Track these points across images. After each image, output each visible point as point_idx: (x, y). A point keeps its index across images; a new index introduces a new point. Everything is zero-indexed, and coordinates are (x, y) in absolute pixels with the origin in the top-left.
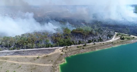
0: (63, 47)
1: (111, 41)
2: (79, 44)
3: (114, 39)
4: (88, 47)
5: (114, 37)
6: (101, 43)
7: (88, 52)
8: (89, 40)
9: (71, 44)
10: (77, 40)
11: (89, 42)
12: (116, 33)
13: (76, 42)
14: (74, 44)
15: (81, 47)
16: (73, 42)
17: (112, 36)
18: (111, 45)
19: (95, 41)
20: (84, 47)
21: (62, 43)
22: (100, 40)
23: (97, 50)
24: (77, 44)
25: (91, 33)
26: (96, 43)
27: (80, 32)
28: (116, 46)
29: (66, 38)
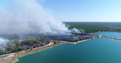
0: (15, 53)
1: (48, 45)
2: (27, 49)
4: (33, 50)
5: (51, 43)
6: (42, 47)
7: (33, 53)
8: (34, 46)
9: (21, 50)
10: (25, 47)
11: (34, 47)
12: (52, 41)
13: (25, 48)
14: (24, 50)
15: (28, 51)
16: (22, 48)
17: (49, 42)
18: (48, 47)
19: (38, 46)
20: (31, 51)
21: (14, 50)
22: (42, 45)
23: (39, 51)
24: (26, 50)
25: (35, 42)
26: (39, 47)
27: (28, 41)
28: (51, 47)
29: (17, 47)
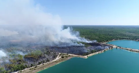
0: (18, 72)
1: (55, 60)
2: (31, 66)
3: (57, 58)
4: (38, 67)
5: (58, 57)
6: (48, 63)
7: (39, 71)
8: (39, 63)
9: (24, 68)
10: (29, 63)
11: (39, 64)
12: (60, 53)
13: (29, 65)
14: (27, 68)
15: (33, 68)
16: (26, 66)
17: (57, 56)
18: (55, 63)
19: (44, 62)
20: (36, 69)
21: (16, 68)
22: (48, 61)
23: (45, 69)
24: (29, 67)
25: (40, 57)
26: (44, 63)
28: (58, 63)
29: (20, 64)
